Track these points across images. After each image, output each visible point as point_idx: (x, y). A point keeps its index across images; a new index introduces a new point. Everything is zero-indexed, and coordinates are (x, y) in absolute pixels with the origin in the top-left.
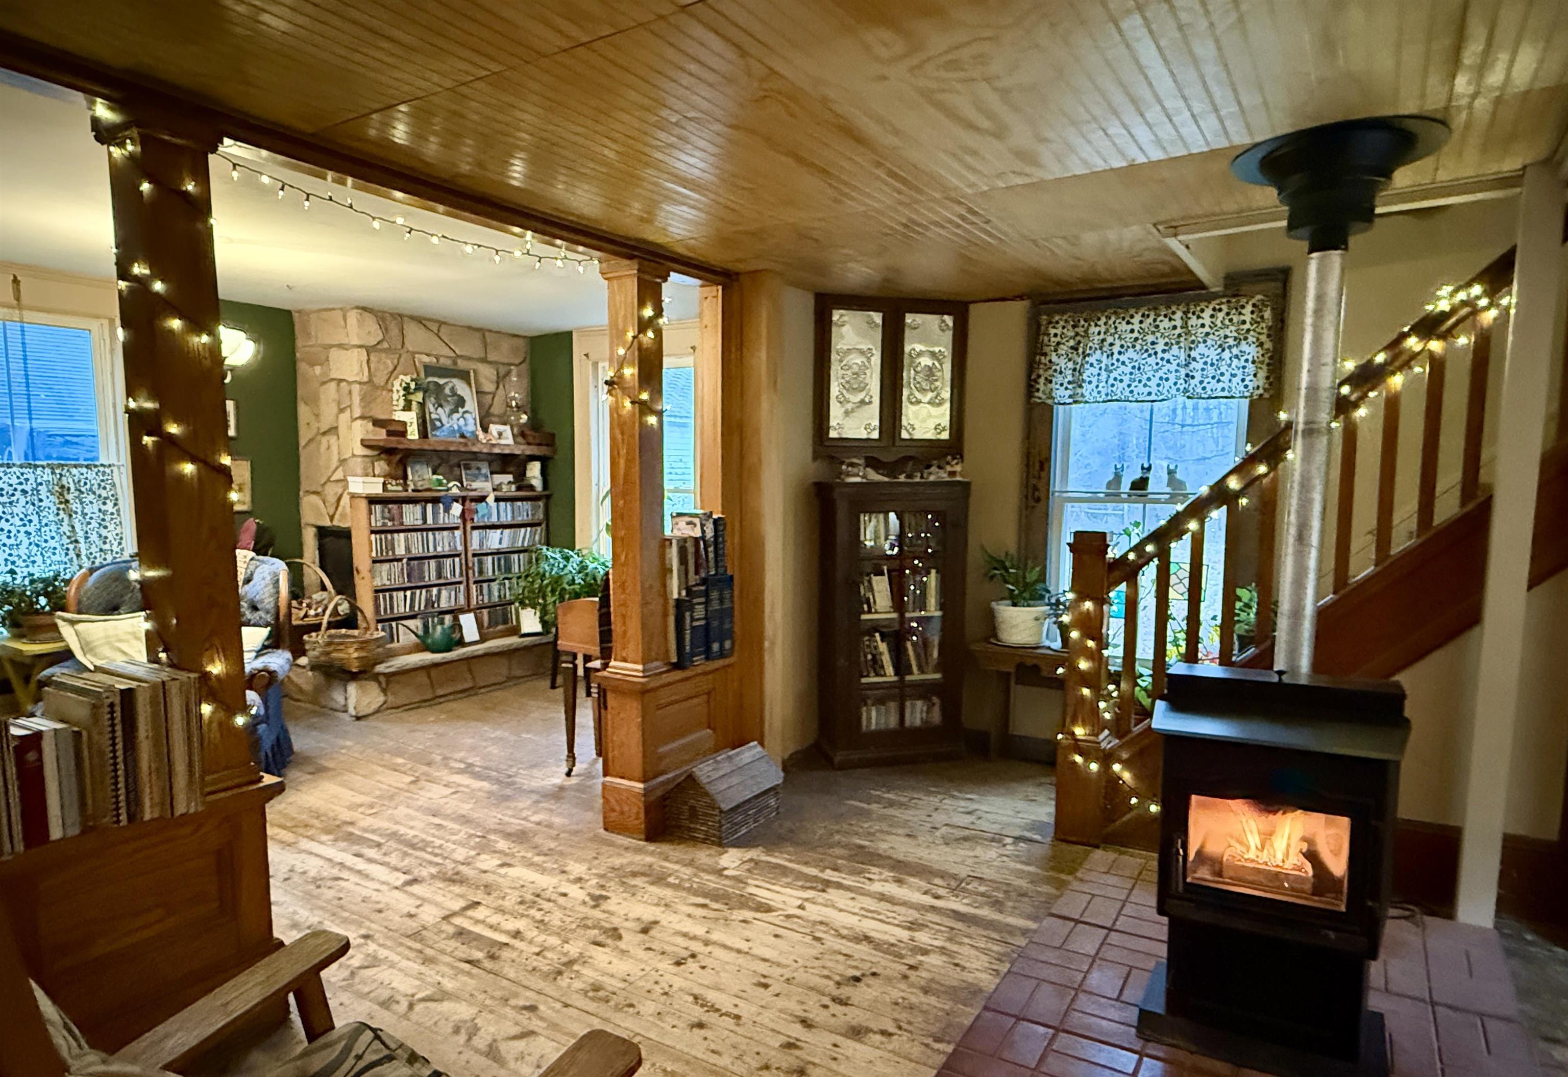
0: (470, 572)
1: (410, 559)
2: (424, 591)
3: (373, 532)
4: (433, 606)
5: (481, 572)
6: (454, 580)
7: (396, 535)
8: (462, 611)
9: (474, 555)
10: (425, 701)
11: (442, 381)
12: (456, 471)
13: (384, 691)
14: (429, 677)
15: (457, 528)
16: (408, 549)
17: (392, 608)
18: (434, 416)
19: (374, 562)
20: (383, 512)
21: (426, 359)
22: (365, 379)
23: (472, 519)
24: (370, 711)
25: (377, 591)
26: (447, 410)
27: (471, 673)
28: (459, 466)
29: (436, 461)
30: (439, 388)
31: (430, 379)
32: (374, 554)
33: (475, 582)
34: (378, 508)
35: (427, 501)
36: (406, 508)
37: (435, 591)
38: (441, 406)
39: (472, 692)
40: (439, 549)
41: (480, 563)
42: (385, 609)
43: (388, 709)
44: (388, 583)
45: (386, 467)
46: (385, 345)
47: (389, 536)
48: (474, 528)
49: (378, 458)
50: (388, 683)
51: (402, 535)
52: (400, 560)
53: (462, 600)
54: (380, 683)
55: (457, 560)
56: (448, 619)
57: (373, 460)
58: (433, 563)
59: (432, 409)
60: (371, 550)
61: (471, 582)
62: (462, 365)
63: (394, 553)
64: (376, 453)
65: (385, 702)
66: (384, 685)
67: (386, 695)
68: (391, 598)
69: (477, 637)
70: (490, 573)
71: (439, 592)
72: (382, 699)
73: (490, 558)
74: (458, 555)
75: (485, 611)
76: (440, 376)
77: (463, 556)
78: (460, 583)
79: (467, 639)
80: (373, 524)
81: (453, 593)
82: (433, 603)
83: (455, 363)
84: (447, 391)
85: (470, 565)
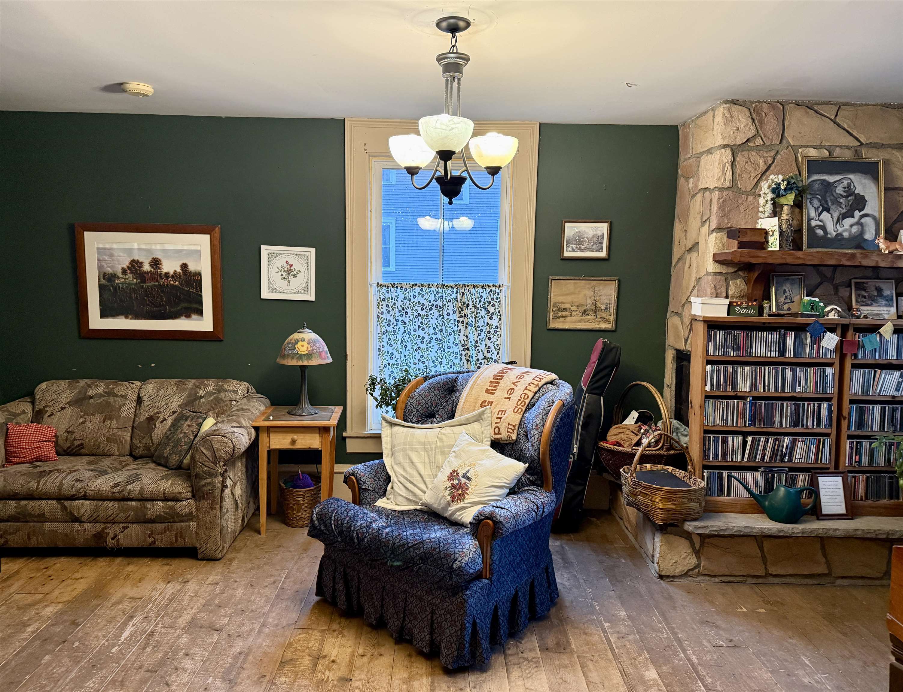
0: (844, 424)
1: (755, 398)
2: (771, 439)
3: (709, 362)
4: (782, 460)
5: (861, 424)
6: (817, 430)
7: (740, 369)
8: (825, 472)
9: (852, 402)
10: (754, 576)
11: (831, 179)
12: (844, 292)
13: (697, 553)
14: (761, 549)
15: (830, 365)
16: (754, 385)
17: (724, 454)
18: (814, 223)
19: (708, 397)
20: (725, 340)
21: (812, 153)
22: (727, 184)
23: (855, 356)
24: (677, 572)
25: (706, 432)
26: (836, 215)
27: (825, 555)
28: (850, 286)
29: (815, 279)
30: (828, 187)
31: (815, 177)
32: (708, 388)
33: (849, 437)
34: (720, 334)
35: (789, 328)
36: (757, 336)
37: (787, 441)
38: (828, 210)
39: (823, 581)
40: (799, 389)
41: (861, 413)
42: (716, 455)
43: (699, 574)
44: (723, 423)
45: (744, 286)
46: (759, 142)
47: (730, 368)
48: (855, 366)
49: (735, 275)
50: (702, 544)
51: (748, 369)
52: (743, 398)
53: (826, 457)
54: (692, 544)
55: (825, 405)
56: (802, 479)
57: (727, 278)
58: (788, 406)
59: (813, 213)
60: (706, 384)
61: (844, 436)
62: (867, 155)
63: (734, 388)
64: (731, 270)
65: (697, 566)
66: (697, 546)
67: (698, 558)
68: (725, 441)
69: (841, 509)
70: (876, 427)
71: (793, 444)
72: (693, 561)
73: (878, 408)
74: (828, 400)
75: (862, 478)
76: (831, 173)
77: (835, 402)
78: (828, 435)
79: (826, 509)
80: (711, 352)
81: (814, 447)
82: (783, 456)
83: (857, 153)
84: (840, 190)
85: (845, 413)
